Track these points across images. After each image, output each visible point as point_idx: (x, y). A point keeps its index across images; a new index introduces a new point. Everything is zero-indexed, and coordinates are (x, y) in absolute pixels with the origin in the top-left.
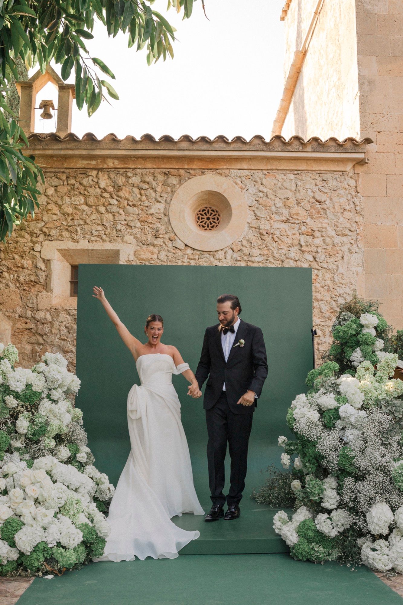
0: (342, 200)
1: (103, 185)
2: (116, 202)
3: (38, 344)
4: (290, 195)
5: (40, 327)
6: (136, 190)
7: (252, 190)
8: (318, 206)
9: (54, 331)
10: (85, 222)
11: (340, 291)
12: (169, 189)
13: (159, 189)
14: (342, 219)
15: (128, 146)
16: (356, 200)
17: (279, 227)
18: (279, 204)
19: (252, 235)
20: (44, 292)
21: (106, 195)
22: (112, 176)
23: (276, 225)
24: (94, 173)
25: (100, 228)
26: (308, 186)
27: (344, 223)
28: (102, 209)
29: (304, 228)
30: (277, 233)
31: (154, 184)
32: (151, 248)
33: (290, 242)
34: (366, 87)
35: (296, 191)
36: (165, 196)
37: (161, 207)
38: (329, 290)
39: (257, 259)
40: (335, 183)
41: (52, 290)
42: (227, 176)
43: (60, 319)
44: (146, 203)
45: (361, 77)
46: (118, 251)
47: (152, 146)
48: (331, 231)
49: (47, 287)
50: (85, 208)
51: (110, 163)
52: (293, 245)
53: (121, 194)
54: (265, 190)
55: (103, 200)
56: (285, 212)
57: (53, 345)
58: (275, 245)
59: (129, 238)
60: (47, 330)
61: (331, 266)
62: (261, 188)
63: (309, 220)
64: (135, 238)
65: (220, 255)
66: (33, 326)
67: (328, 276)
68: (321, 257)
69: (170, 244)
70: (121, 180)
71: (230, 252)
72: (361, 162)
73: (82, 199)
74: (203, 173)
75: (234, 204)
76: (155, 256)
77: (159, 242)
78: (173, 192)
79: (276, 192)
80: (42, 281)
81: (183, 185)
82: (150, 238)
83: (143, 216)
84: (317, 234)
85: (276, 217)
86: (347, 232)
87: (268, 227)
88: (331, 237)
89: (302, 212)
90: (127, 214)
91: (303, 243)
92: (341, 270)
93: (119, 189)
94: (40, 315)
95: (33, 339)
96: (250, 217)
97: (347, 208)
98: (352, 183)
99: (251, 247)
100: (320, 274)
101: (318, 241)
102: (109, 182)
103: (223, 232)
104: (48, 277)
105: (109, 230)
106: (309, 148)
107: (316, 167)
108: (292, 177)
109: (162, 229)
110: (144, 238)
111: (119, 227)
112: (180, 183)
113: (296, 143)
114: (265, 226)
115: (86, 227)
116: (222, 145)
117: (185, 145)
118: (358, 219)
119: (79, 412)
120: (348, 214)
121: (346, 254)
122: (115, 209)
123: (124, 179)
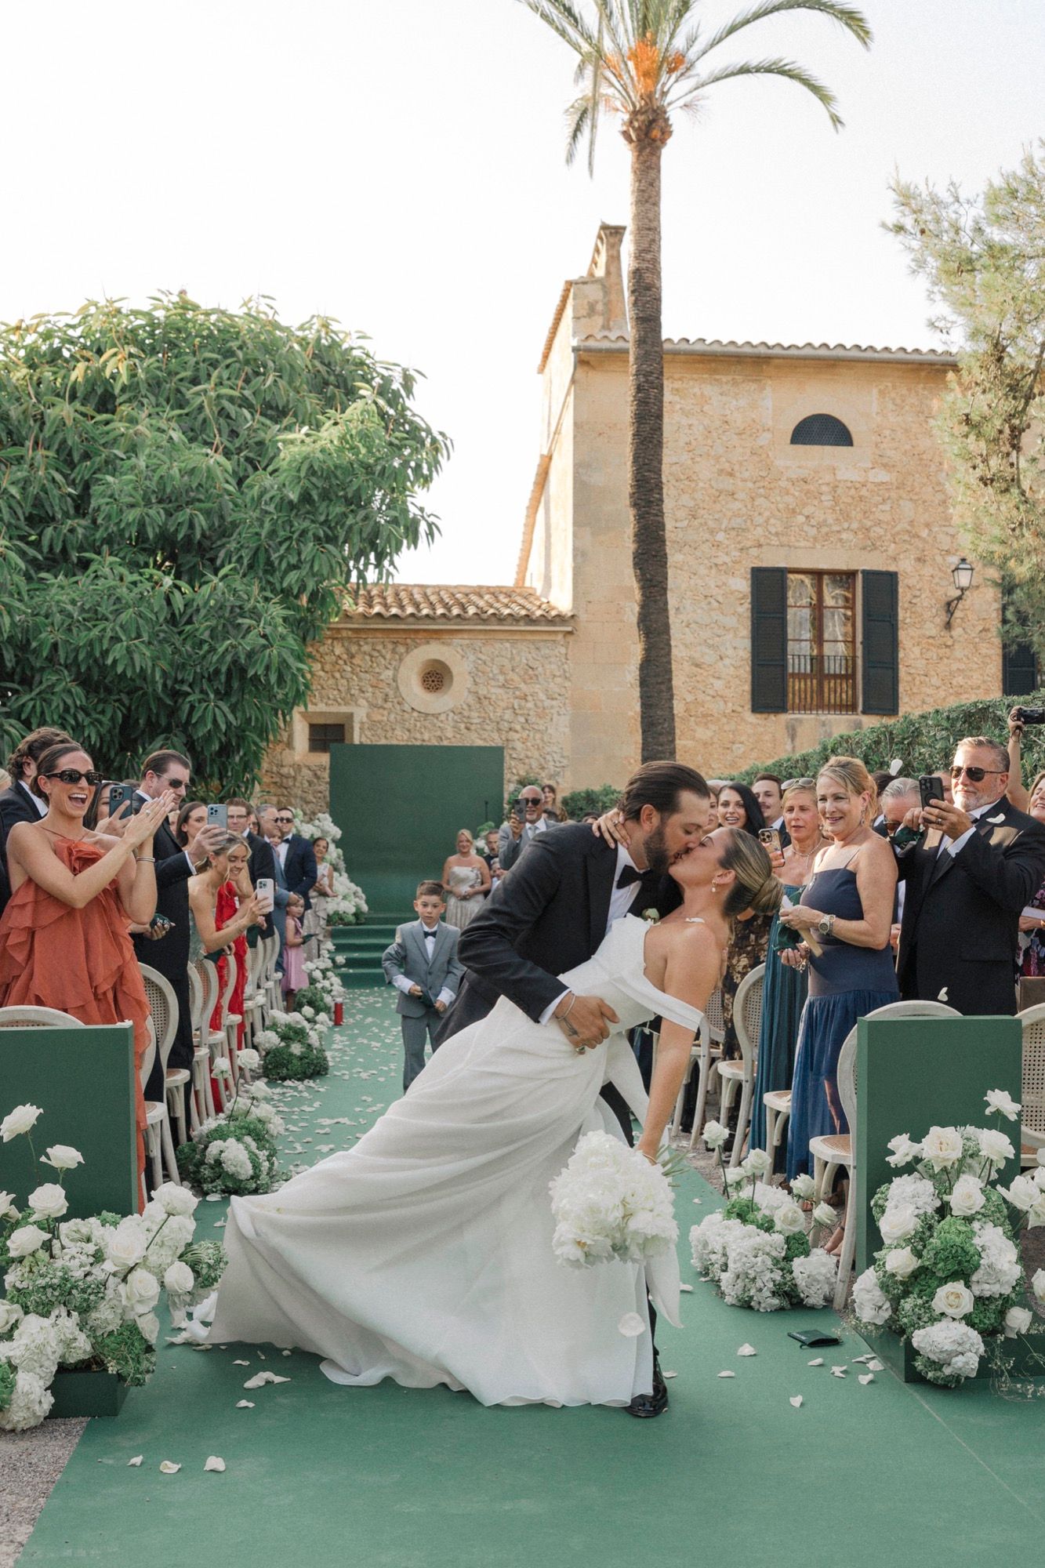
0: (553, 667)
1: (337, 652)
2: (349, 669)
3: (283, 795)
4: (506, 662)
5: (285, 780)
6: (368, 658)
7: (472, 658)
8: (531, 672)
9: (297, 784)
10: (323, 688)
11: (548, 749)
12: (397, 657)
13: (388, 656)
14: (552, 685)
15: (361, 621)
16: (566, 666)
17: (496, 692)
18: (496, 671)
19: (471, 700)
20: (287, 751)
21: (341, 662)
22: (346, 644)
23: (493, 690)
24: (330, 641)
25: (336, 692)
26: (523, 654)
27: (554, 688)
28: (337, 675)
29: (517, 693)
30: (494, 697)
31: (384, 651)
32: (381, 711)
33: (503, 704)
34: (580, 560)
35: (512, 659)
36: (394, 663)
37: (390, 673)
38: (538, 749)
39: (475, 721)
40: (547, 651)
41: (293, 749)
42: (449, 645)
43: (302, 774)
44: (377, 670)
45: (575, 549)
46: (352, 715)
47: (381, 621)
48: (542, 696)
49: (290, 745)
50: (322, 674)
51: (344, 634)
52: (507, 708)
53: (354, 661)
54: (483, 657)
55: (338, 667)
56: (501, 678)
57: (296, 797)
58: (491, 708)
59: (362, 702)
60: (291, 784)
61: (542, 728)
62: (480, 656)
63: (522, 686)
64: (368, 701)
65: (443, 717)
66: (278, 780)
67: (538, 736)
68: (532, 719)
69: (398, 707)
70: (354, 649)
71: (451, 714)
72: (570, 633)
73: (319, 666)
74: (428, 643)
75: (455, 671)
76: (385, 718)
77: (389, 705)
78: (401, 660)
79: (493, 660)
80: (285, 740)
81: (412, 653)
82: (380, 702)
83: (374, 681)
84: (529, 698)
85: (493, 683)
86: (557, 696)
87: (485, 692)
88: (542, 701)
89: (516, 678)
90: (360, 680)
91: (516, 707)
92: (549, 731)
93: (352, 657)
94: (285, 771)
95: (279, 791)
96: (469, 684)
97: (558, 674)
98: (563, 650)
99: (470, 710)
100: (531, 735)
101: (530, 705)
102: (342, 649)
103: (446, 697)
104: (291, 737)
105: (343, 695)
106: (522, 623)
107: (529, 637)
108: (508, 645)
109: (391, 693)
110: (375, 702)
111: (353, 692)
112: (407, 652)
113: (510, 618)
114: (482, 691)
115: (323, 692)
116: (444, 620)
117: (411, 620)
118: (568, 684)
119: (340, 851)
120: (558, 680)
121: (555, 716)
122: (349, 675)
123: (357, 648)
